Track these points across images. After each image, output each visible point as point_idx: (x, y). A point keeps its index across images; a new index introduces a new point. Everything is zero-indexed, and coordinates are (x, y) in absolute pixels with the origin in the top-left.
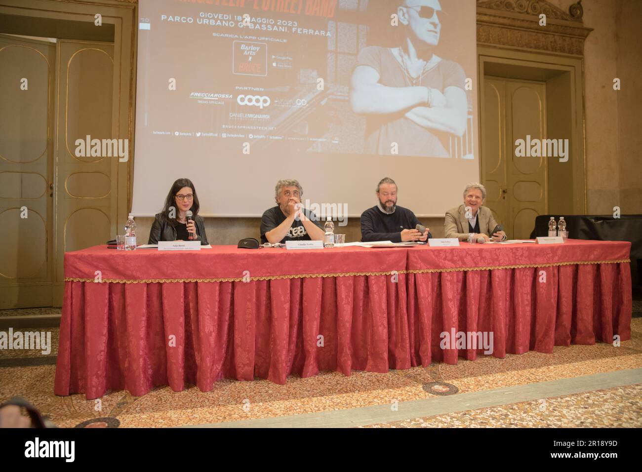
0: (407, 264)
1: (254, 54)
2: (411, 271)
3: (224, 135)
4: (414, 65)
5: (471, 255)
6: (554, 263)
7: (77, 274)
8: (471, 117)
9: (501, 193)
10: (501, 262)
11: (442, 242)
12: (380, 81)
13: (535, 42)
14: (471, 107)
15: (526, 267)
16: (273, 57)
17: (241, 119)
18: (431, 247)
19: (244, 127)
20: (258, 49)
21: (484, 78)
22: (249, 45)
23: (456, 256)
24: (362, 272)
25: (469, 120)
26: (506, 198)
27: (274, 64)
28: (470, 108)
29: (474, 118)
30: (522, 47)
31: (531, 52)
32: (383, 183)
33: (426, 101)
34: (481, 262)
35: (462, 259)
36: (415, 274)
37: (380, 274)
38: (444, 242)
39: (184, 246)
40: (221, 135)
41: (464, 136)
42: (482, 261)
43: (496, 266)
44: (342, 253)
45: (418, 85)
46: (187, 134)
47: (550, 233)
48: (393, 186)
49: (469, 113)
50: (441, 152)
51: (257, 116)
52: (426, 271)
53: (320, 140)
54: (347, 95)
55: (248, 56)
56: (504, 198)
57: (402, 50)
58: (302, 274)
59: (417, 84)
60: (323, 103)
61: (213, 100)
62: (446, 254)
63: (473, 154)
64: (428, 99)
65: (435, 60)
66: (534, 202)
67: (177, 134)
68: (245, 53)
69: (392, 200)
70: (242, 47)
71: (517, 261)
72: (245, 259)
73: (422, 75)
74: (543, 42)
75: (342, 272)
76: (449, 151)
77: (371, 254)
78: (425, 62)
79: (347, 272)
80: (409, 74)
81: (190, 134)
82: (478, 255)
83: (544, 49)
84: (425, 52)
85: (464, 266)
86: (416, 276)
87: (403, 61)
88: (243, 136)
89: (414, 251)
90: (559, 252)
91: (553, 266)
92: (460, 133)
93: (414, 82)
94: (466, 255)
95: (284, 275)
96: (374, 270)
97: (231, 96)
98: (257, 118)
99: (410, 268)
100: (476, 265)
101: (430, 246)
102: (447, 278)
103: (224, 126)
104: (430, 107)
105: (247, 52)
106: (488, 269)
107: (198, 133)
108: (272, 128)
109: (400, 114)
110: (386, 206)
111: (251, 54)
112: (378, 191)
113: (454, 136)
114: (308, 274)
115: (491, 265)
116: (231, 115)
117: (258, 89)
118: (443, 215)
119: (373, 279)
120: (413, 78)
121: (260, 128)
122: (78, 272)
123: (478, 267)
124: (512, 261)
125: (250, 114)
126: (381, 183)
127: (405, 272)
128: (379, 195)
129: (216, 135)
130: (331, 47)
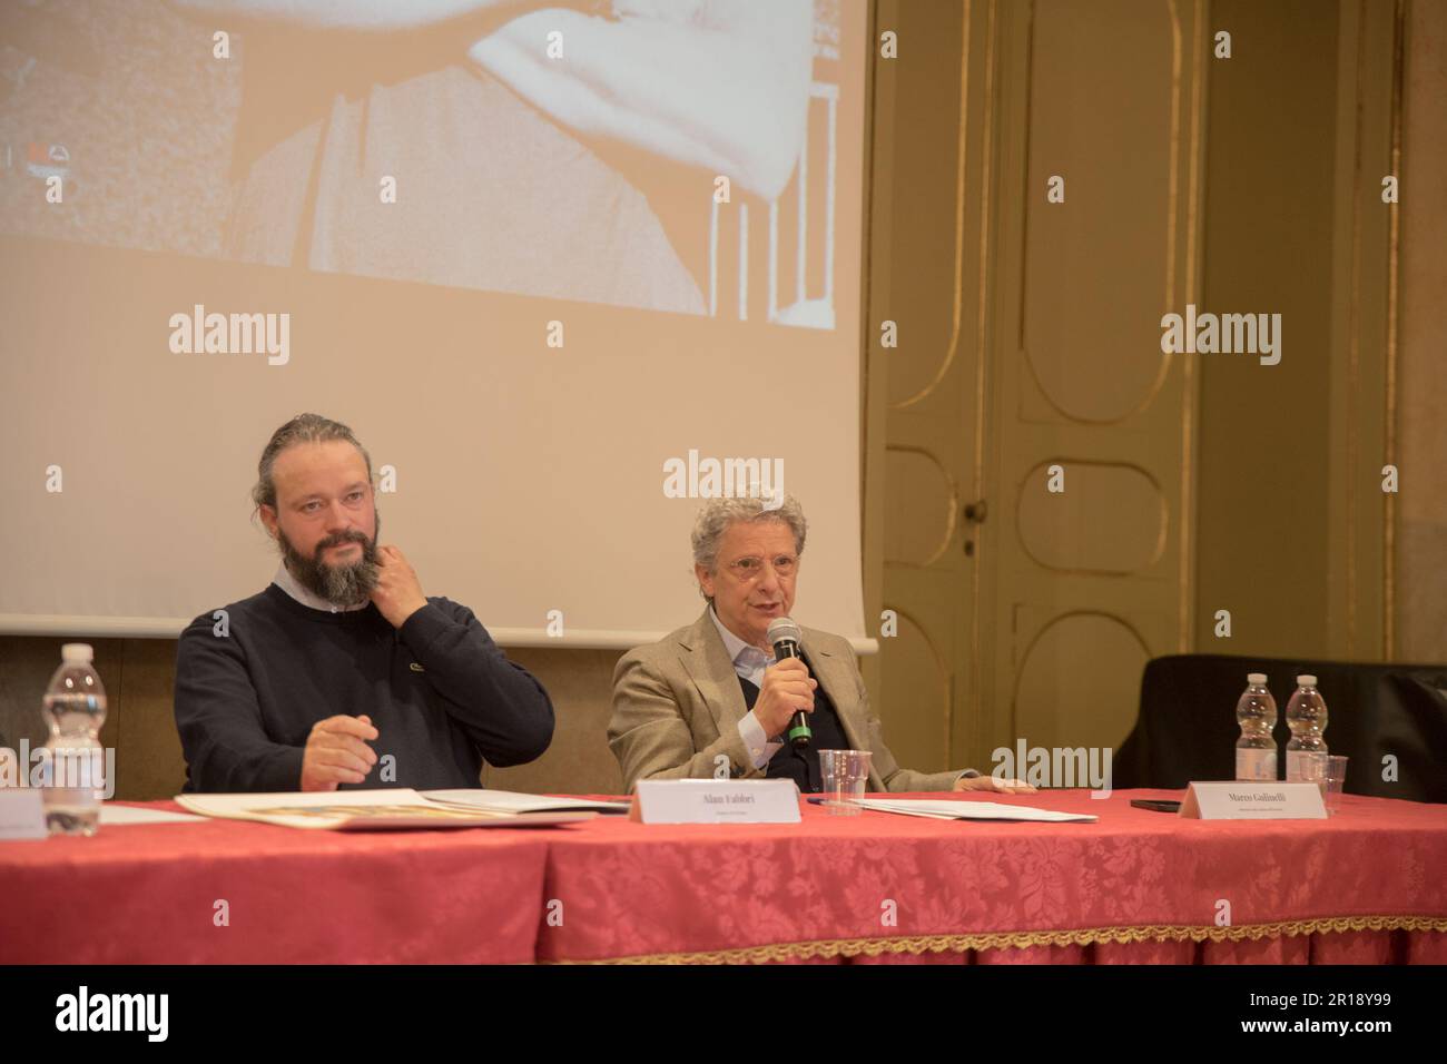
5: (878, 865)
6: (1290, 920)
8: (830, 92)
9: (952, 521)
10: (1032, 906)
11: (712, 800)
14: (836, 33)
15: (1152, 940)
18: (656, 828)
23: (804, 875)
25: (817, 108)
26: (977, 549)
29: (845, 100)
32: (285, 445)
34: (927, 907)
35: (832, 889)
38: (720, 800)
41: (789, 196)
42: (935, 902)
43: (1003, 933)
44: (183, 862)
47: (1247, 758)
48: (339, 451)
50: (659, 281)
56: (969, 548)
62: (750, 864)
63: (827, 301)
66: (1122, 575)
69: (355, 528)
71: (1111, 903)
76: (700, 275)
77: (352, 869)
82: (913, 870)
85: (839, 930)
89: (583, 852)
90: (1315, 864)
91: (1284, 937)
92: (770, 186)
94: (854, 871)
100: (907, 924)
101: (648, 818)
106: (964, 946)
110: (326, 570)
112: (268, 498)
113: (732, 193)
115: (978, 926)
124: (1086, 907)
126: (274, 448)
128: (275, 518)
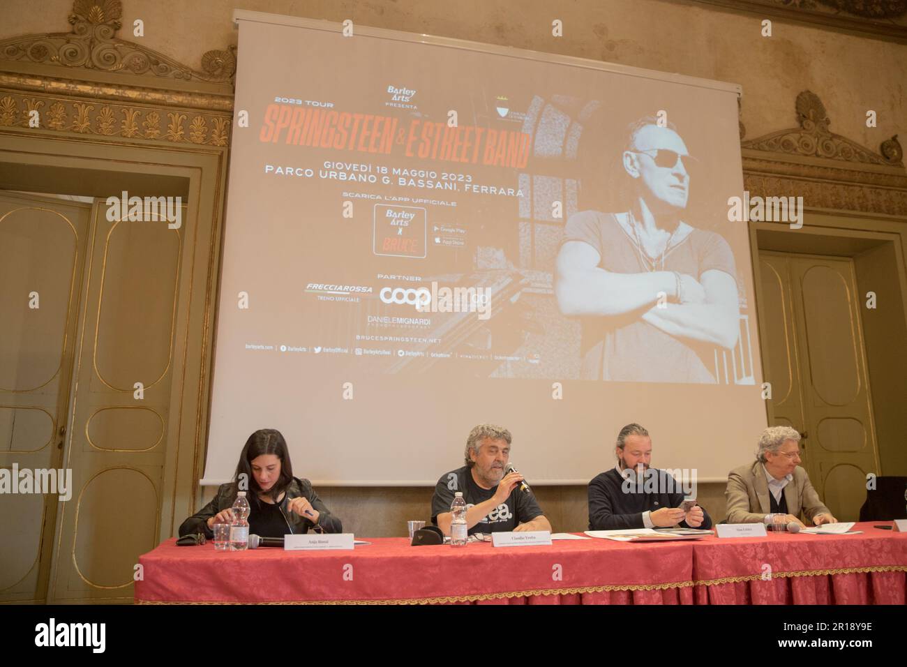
0: (694, 570)
1: (406, 224)
2: (701, 582)
3: (359, 352)
4: (653, 238)
5: (796, 549)
7: (159, 595)
8: (746, 317)
10: (848, 560)
11: (738, 530)
12: (601, 265)
13: (833, 198)
14: (745, 301)
16: (436, 228)
17: (386, 326)
19: (391, 338)
20: (412, 216)
21: (760, 254)
22: (398, 210)
23: (772, 552)
24: (624, 585)
25: (742, 322)
26: (806, 446)
27: (437, 240)
28: (743, 303)
29: (750, 319)
30: (814, 206)
31: (828, 214)
33: (674, 294)
34: (813, 561)
35: (782, 556)
36: (708, 587)
37: (652, 587)
38: (741, 530)
39: (327, 542)
40: (354, 351)
41: (737, 347)
42: (816, 560)
43: (839, 569)
44: (590, 552)
45: (661, 270)
46: (300, 349)
49: (742, 311)
50: (701, 375)
51: (411, 321)
52: (725, 580)
53: (511, 358)
54: (550, 286)
55: (397, 228)
57: (633, 216)
58: (527, 590)
59: (658, 268)
60: (514, 299)
61: (341, 296)
62: (755, 549)
63: (752, 377)
64: (677, 290)
65: (684, 229)
66: (854, 452)
67: (283, 348)
68: (393, 223)
70: (388, 213)
71: (874, 559)
72: (436, 565)
73: (666, 253)
74: (846, 197)
75: (592, 585)
76: (714, 373)
78: (669, 234)
79: (599, 585)
80: (645, 253)
81: (305, 349)
82: (807, 550)
83: (849, 209)
84: (667, 218)
85: (785, 569)
86: (710, 589)
87: (635, 234)
88: (389, 353)
89: (704, 547)
92: (731, 344)
93: (653, 265)
94: (788, 551)
95: (500, 592)
96: (642, 582)
97: (371, 288)
98: (412, 324)
99: (700, 577)
100: (807, 566)
101: (721, 536)
102: (761, 594)
103: (358, 337)
104: (680, 304)
105: (396, 220)
106: (827, 573)
107: (317, 348)
108: (435, 340)
109: (636, 315)
111: (401, 224)
112: (621, 446)
113: (721, 349)
114: (537, 589)
115: (830, 567)
116: (370, 320)
117: (412, 279)
118: (725, 478)
119: (640, 598)
120: (652, 260)
121: (415, 339)
122: (160, 591)
123: (810, 570)
124: (866, 560)
125: (399, 317)
127: (692, 584)
129: (346, 351)
130: (524, 213)
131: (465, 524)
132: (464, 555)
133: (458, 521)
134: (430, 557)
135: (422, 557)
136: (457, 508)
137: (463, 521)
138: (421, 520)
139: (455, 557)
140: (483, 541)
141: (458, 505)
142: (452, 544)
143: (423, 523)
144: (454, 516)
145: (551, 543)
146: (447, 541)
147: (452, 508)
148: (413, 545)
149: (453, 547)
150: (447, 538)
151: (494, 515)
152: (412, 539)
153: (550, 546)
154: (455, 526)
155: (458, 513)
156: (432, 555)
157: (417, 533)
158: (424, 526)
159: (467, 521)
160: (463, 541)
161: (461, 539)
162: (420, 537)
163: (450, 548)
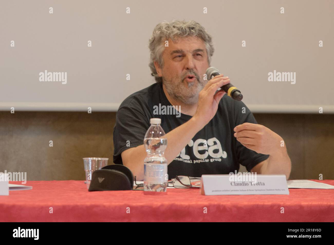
131: (163, 163)
132: (162, 205)
133: (155, 158)
134: (116, 207)
135: (104, 206)
136: (153, 140)
137: (162, 159)
138: (102, 157)
139: (150, 207)
140: (190, 187)
141: (154, 136)
142: (146, 190)
143: (105, 161)
144: (148, 151)
145: (287, 192)
146: (139, 186)
147: (145, 139)
148: (91, 190)
149: (146, 193)
150: (138, 183)
151: (202, 152)
152: (89, 183)
153: (286, 195)
154: (150, 165)
155: (155, 147)
156: (117, 204)
157: (96, 174)
158: (106, 165)
159: (166, 158)
160: (161, 186)
161: (159, 183)
162: (101, 180)
163: (143, 194)
